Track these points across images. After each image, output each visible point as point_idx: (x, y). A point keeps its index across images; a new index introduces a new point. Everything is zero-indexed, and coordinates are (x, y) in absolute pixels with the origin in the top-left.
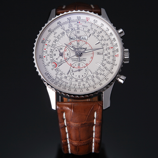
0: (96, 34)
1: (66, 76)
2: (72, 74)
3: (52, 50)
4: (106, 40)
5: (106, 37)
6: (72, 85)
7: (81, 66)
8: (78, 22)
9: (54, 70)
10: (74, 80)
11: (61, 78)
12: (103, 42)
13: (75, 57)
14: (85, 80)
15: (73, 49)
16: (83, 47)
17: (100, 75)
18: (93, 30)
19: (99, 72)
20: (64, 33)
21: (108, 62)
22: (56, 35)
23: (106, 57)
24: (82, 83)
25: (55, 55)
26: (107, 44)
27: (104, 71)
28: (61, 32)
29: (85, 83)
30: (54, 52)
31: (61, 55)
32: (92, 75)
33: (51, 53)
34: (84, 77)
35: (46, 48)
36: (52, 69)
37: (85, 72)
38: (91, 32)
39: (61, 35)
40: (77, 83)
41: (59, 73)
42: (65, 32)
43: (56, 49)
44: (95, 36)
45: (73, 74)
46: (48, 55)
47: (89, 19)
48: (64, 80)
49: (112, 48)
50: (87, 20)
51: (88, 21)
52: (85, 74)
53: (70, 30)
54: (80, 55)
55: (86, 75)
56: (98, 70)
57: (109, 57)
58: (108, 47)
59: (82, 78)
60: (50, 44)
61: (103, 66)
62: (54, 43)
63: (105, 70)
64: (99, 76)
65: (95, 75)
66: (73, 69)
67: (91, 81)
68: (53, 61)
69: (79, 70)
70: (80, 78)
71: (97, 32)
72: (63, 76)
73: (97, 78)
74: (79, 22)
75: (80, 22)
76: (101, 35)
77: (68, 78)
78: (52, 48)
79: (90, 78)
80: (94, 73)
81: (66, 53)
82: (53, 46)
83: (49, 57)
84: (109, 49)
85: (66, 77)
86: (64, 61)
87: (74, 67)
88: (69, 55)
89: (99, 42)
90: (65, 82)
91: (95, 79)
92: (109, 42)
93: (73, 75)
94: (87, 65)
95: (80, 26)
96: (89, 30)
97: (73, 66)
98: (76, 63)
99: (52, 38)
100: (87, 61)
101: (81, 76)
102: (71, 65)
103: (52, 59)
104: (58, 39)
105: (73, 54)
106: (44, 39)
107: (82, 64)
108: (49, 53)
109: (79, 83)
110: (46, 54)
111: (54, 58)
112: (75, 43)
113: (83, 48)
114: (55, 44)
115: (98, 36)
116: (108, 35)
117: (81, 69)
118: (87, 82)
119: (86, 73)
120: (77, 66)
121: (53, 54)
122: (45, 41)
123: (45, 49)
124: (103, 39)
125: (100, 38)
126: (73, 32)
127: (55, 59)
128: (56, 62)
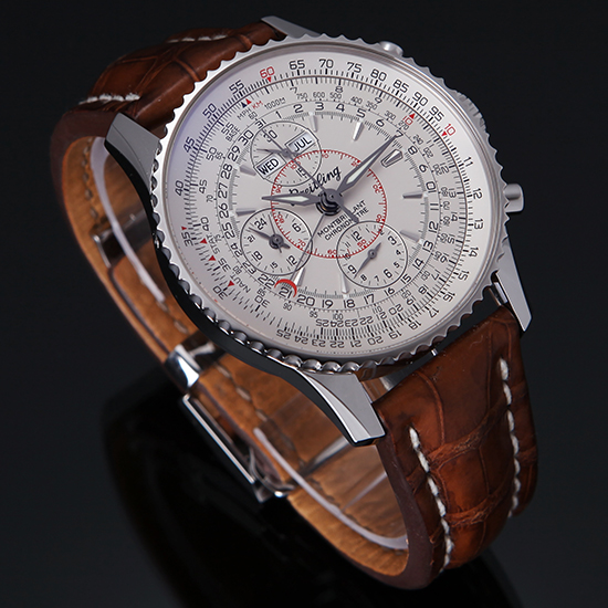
0: (330, 106)
1: (346, 297)
2: (359, 280)
3: (238, 245)
4: (375, 103)
5: (368, 96)
6: (387, 313)
7: (367, 237)
8: (244, 106)
9: (296, 308)
10: (380, 295)
11: (337, 315)
12: (371, 117)
13: (329, 221)
14: (412, 271)
15: (301, 199)
16: (325, 171)
17: (447, 223)
18: (311, 96)
19: (434, 217)
20: (227, 167)
21: (439, 170)
22: (211, 189)
23: (418, 159)
24: (414, 290)
25: (258, 256)
26: (390, 115)
27: (446, 205)
28: (218, 170)
29: (420, 282)
30: (250, 249)
31: (277, 243)
32: (421, 242)
33: (242, 259)
34: (403, 264)
35: (211, 253)
36: (286, 306)
37: (395, 247)
38: (310, 108)
39: (224, 181)
40: (398, 299)
41: (319, 302)
42: (229, 162)
43: (246, 234)
44: (332, 114)
45: (364, 278)
46: (239, 272)
47: (270, 71)
48: (348, 315)
49: (412, 116)
50: (269, 79)
51: (273, 80)
52: (398, 253)
53: (240, 144)
54: (330, 206)
55: (404, 255)
56: (426, 213)
57: (428, 153)
58: (396, 122)
59: (400, 270)
60: (215, 229)
61: (431, 191)
62: (224, 221)
63: (447, 199)
64: (444, 229)
65: (431, 237)
66: (349, 262)
67: (433, 261)
68: (266, 280)
69: (373, 255)
70: (395, 277)
71: (328, 96)
72: (338, 304)
73: (445, 239)
74: (249, 102)
75: (249, 98)
76: (346, 97)
77: (359, 302)
78: (232, 241)
79: (424, 255)
80: (424, 233)
81: (287, 227)
82: (229, 230)
83: (244, 276)
84: (407, 126)
85: (350, 304)
86: (306, 257)
87: (347, 256)
88: (304, 227)
89: (358, 124)
90: (359, 321)
91: (441, 248)
92: (387, 105)
93: (365, 283)
94: (381, 220)
95: (261, 112)
96: (298, 109)
97: (340, 254)
98: (344, 239)
99: (204, 208)
100: (375, 210)
101: (392, 269)
102: (334, 255)
103: (258, 274)
104: (226, 201)
105: (314, 217)
106: (184, 228)
107: (366, 231)
108: (232, 262)
109: (406, 294)
110: (230, 272)
111: (262, 267)
112: (291, 177)
113: (328, 176)
114: (229, 220)
115: (341, 107)
116: (369, 82)
117: (373, 246)
118: (426, 275)
119: (402, 249)
120: (354, 247)
121: (250, 257)
122: (192, 231)
123: (213, 258)
124: (364, 105)
125: (351, 110)
126: (254, 148)
127: (269, 270)
128: (281, 278)
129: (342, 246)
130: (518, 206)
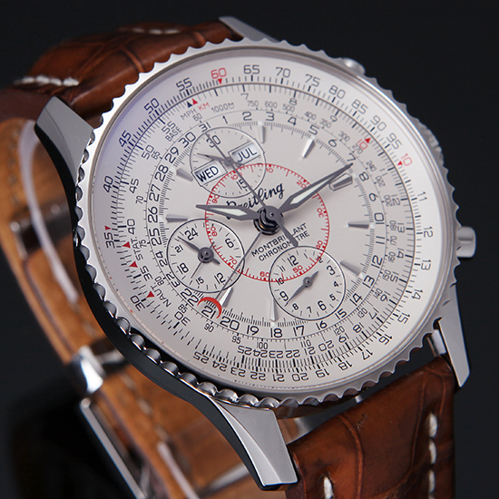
0: (281, 118)
1: (274, 325)
2: (290, 308)
3: (164, 254)
4: (330, 121)
5: (323, 113)
6: (317, 349)
7: (304, 263)
8: (189, 105)
9: (218, 330)
10: (311, 328)
11: (263, 345)
12: (324, 136)
13: (265, 240)
14: (348, 307)
15: (239, 213)
16: (267, 186)
17: (391, 259)
18: (262, 105)
19: (379, 251)
20: (163, 169)
21: (389, 201)
22: (142, 190)
23: (369, 186)
24: (347, 326)
25: (183, 268)
26: (344, 136)
27: (392, 240)
28: (153, 170)
29: (356, 319)
30: (176, 259)
31: (206, 256)
32: (362, 276)
33: (166, 270)
34: (339, 297)
35: (133, 259)
36: (207, 328)
37: (334, 278)
38: (260, 118)
39: (158, 183)
40: (330, 335)
41: (243, 328)
42: (165, 163)
43: (174, 243)
44: (283, 127)
45: (296, 307)
46: (161, 283)
47: (222, 72)
48: (274, 346)
49: (368, 140)
50: (220, 80)
51: (224, 83)
52: (336, 284)
53: (180, 146)
54: (269, 224)
55: (341, 288)
56: (371, 246)
57: (379, 181)
58: (351, 143)
59: (336, 304)
60: (141, 234)
61: (379, 222)
62: (152, 226)
63: (396, 233)
64: (388, 266)
65: (373, 272)
66: (282, 287)
67: (372, 298)
68: (190, 297)
69: (308, 283)
70: (329, 310)
71: (280, 107)
72: (264, 332)
73: (387, 276)
74: (195, 102)
75: (196, 98)
76: (299, 111)
77: (288, 332)
78: (157, 249)
79: (362, 291)
80: (366, 266)
81: (219, 240)
82: (157, 237)
83: (166, 289)
84: (361, 148)
85: (277, 333)
86: (236, 276)
87: (280, 281)
88: (237, 244)
89: (309, 142)
90: (285, 354)
91: (383, 285)
92: (342, 125)
93: (297, 313)
94: (322, 247)
95: (206, 114)
96: (247, 116)
97: (274, 277)
98: (279, 262)
99: (132, 209)
100: (316, 235)
101: (328, 301)
102: (266, 277)
103: (181, 288)
104: (157, 205)
105: (250, 234)
106: (107, 228)
107: (305, 256)
108: (155, 271)
109: (338, 330)
110: (151, 282)
111: (186, 281)
112: (230, 189)
113: (270, 192)
114: (157, 226)
115: (293, 120)
116: (325, 99)
117: (309, 274)
118: (362, 313)
119: (340, 281)
120: (289, 272)
121: (175, 268)
122: (116, 232)
123: (134, 265)
124: (317, 121)
125: (303, 125)
126: (195, 152)
127: (194, 285)
128: (205, 295)
129: (276, 270)
130: (468, 251)
